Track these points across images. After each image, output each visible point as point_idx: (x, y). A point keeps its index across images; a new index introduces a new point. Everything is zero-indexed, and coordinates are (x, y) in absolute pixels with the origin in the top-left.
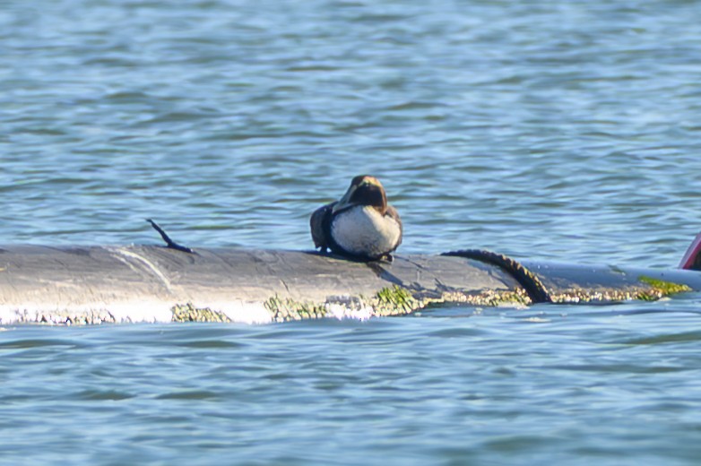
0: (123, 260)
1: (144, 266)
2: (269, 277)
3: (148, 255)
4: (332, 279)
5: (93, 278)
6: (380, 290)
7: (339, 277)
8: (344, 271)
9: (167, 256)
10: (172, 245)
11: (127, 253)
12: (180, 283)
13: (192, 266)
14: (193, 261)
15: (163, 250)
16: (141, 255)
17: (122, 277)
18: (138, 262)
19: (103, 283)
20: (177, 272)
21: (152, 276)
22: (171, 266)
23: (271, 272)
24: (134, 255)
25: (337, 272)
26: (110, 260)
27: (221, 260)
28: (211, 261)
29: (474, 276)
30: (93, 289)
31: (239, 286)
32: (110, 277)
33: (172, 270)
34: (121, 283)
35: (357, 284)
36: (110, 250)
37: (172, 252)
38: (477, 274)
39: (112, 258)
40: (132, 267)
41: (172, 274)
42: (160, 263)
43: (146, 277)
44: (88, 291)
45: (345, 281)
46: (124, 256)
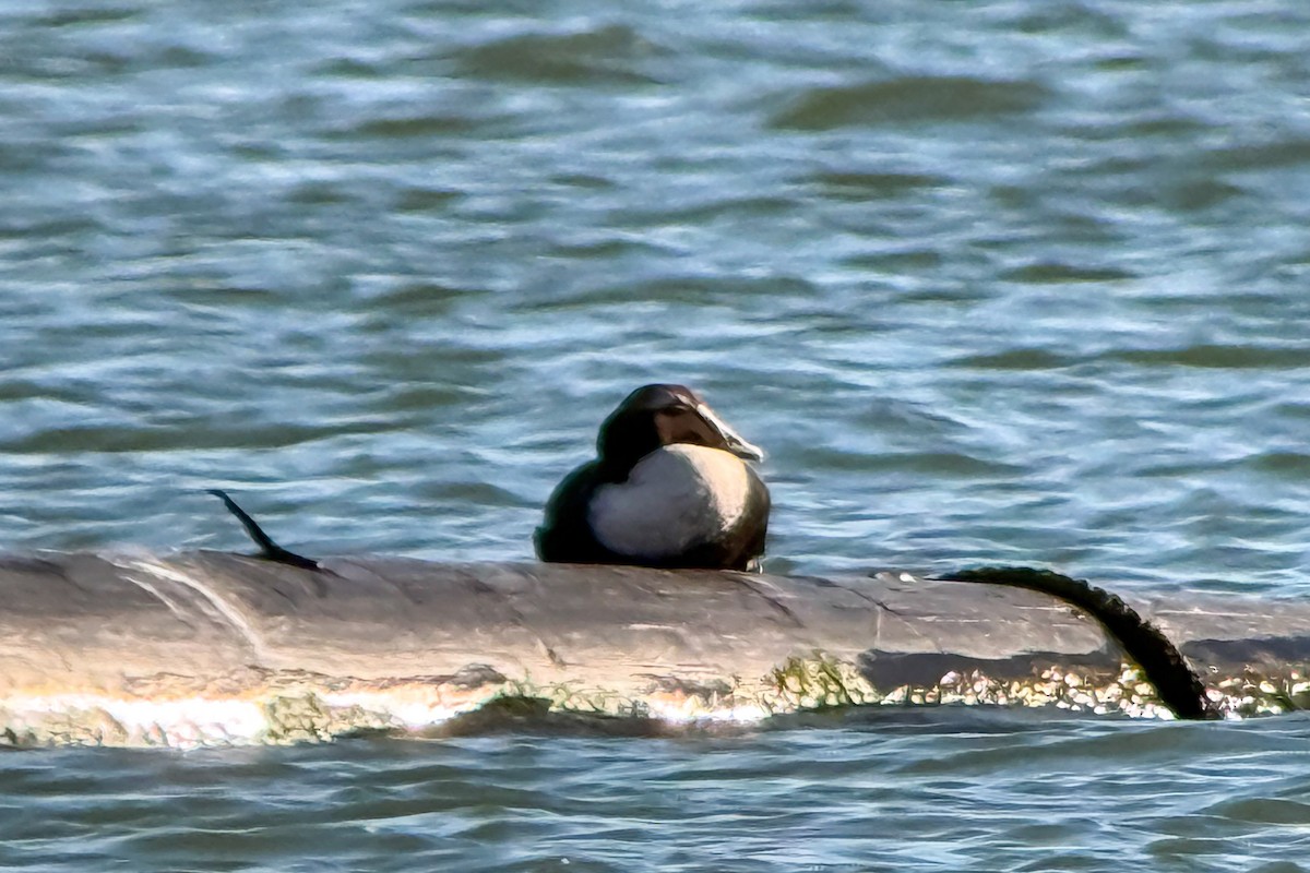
0: (148, 587)
1: (198, 603)
2: (511, 630)
3: (212, 574)
4: (665, 633)
5: (72, 631)
6: (782, 663)
7: (681, 630)
8: (694, 616)
9: (258, 580)
10: (273, 553)
11: (161, 572)
12: (289, 644)
13: (320, 603)
14: (322, 590)
15: (252, 564)
16: (193, 577)
17: (144, 629)
18: (187, 593)
19: (97, 643)
20: (281, 618)
21: (219, 626)
22: (269, 602)
23: (516, 618)
24: (176, 576)
25: (677, 618)
26: (117, 589)
27: (393, 588)
28: (370, 591)
29: (1016, 630)
30: (72, 657)
31: (436, 651)
32: (117, 631)
33: (272, 614)
34: (143, 644)
35: (727, 648)
36: (118, 564)
37: (273, 568)
38: (1024, 625)
39: (120, 582)
40: (169, 603)
41: (271, 621)
42: (241, 595)
43: (206, 630)
44: (59, 664)
45: (696, 642)
46: (151, 578)
